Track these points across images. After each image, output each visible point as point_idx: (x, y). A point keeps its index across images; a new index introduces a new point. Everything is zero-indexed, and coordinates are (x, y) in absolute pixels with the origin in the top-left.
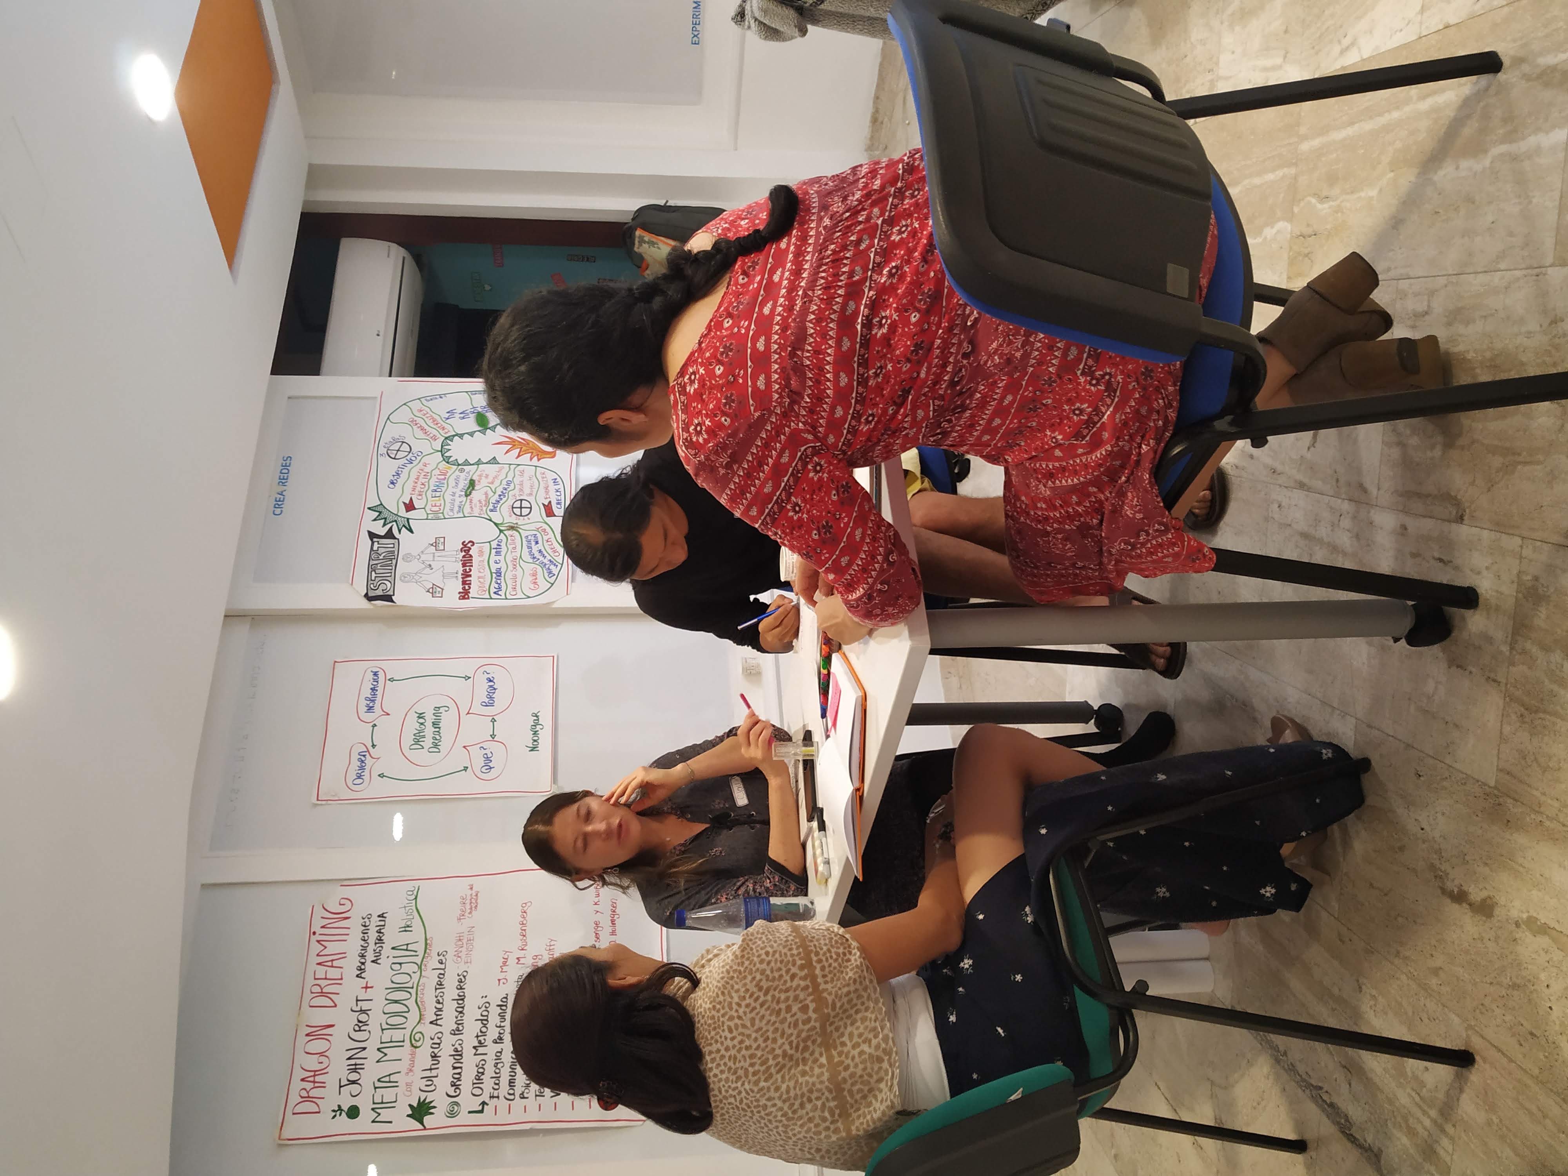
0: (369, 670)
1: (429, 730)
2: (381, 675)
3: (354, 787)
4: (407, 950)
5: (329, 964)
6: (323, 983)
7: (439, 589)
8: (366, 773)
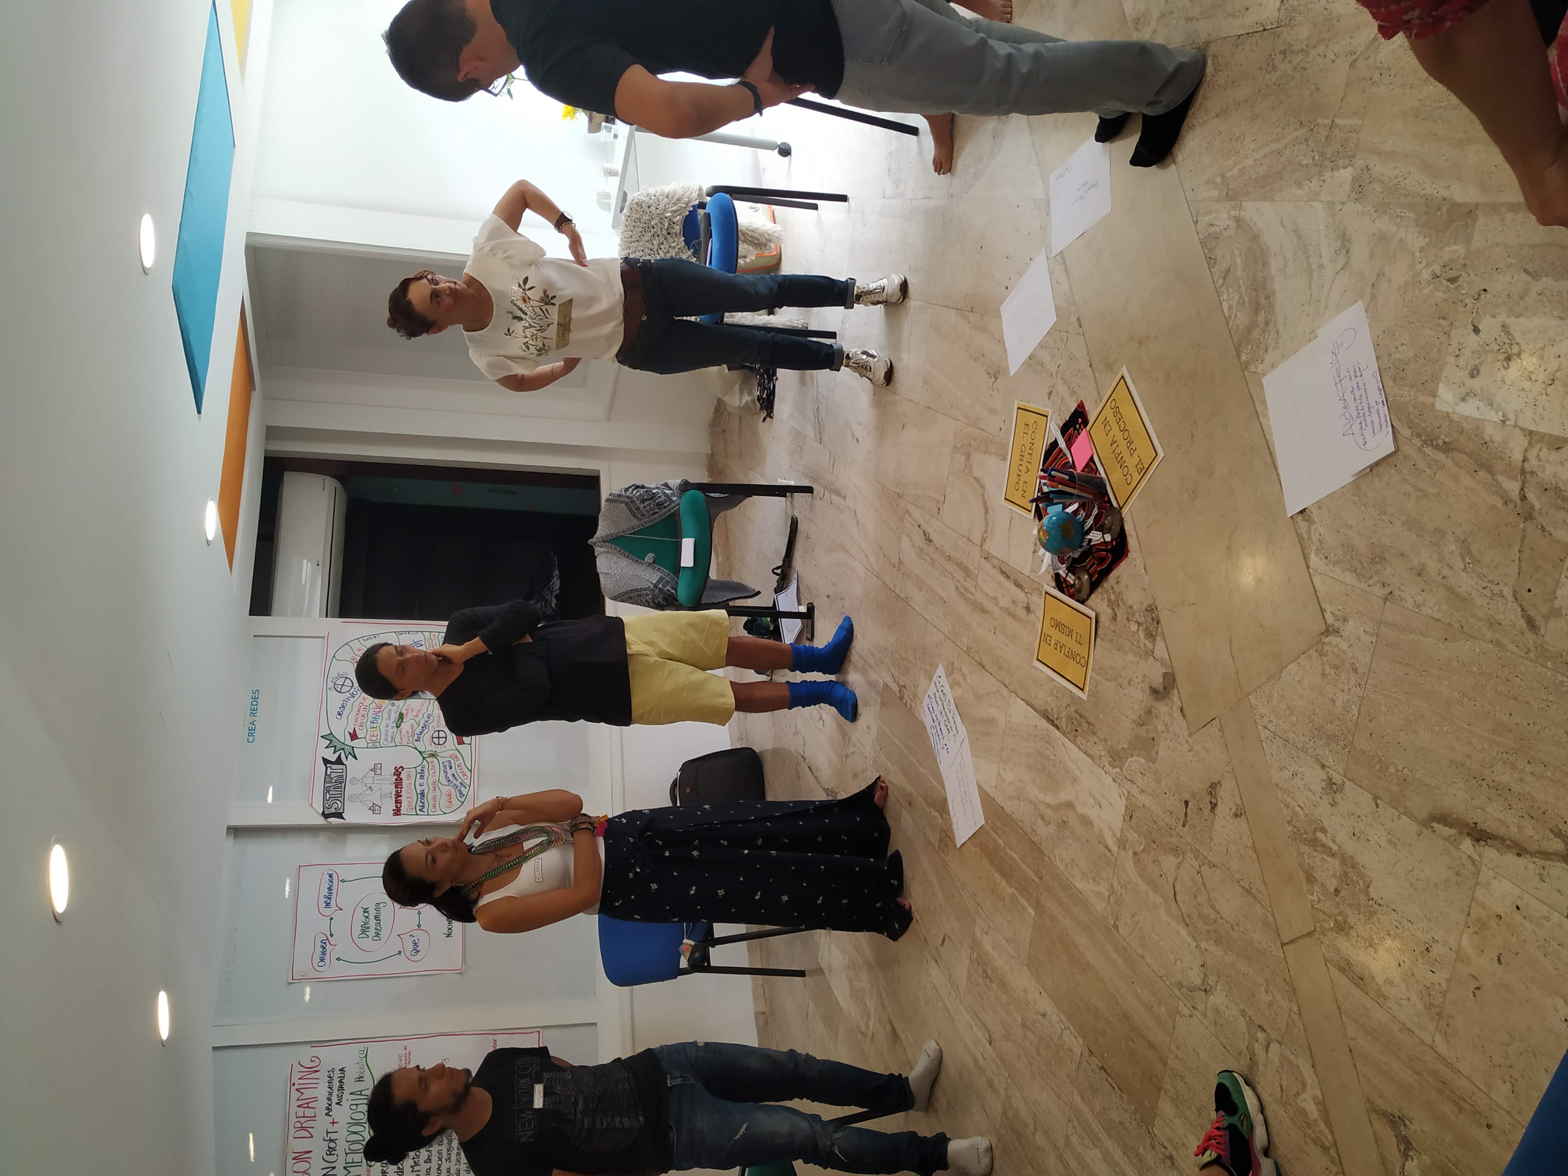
0: (326, 873)
1: (372, 922)
2: (335, 876)
3: (318, 968)
4: (361, 1095)
5: (306, 1105)
6: (303, 1120)
7: (377, 807)
8: (327, 957)
